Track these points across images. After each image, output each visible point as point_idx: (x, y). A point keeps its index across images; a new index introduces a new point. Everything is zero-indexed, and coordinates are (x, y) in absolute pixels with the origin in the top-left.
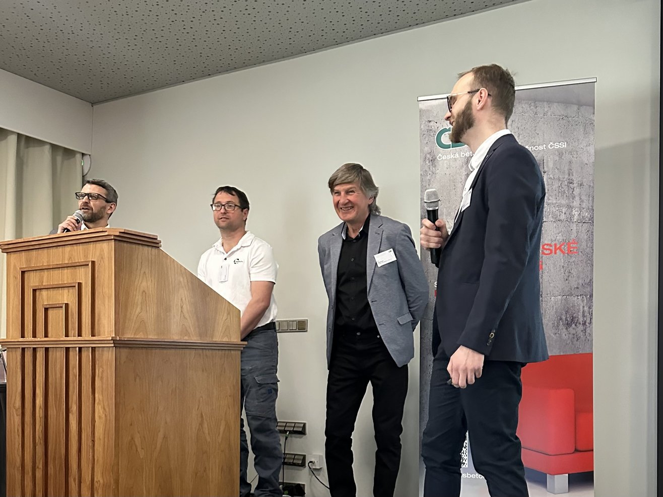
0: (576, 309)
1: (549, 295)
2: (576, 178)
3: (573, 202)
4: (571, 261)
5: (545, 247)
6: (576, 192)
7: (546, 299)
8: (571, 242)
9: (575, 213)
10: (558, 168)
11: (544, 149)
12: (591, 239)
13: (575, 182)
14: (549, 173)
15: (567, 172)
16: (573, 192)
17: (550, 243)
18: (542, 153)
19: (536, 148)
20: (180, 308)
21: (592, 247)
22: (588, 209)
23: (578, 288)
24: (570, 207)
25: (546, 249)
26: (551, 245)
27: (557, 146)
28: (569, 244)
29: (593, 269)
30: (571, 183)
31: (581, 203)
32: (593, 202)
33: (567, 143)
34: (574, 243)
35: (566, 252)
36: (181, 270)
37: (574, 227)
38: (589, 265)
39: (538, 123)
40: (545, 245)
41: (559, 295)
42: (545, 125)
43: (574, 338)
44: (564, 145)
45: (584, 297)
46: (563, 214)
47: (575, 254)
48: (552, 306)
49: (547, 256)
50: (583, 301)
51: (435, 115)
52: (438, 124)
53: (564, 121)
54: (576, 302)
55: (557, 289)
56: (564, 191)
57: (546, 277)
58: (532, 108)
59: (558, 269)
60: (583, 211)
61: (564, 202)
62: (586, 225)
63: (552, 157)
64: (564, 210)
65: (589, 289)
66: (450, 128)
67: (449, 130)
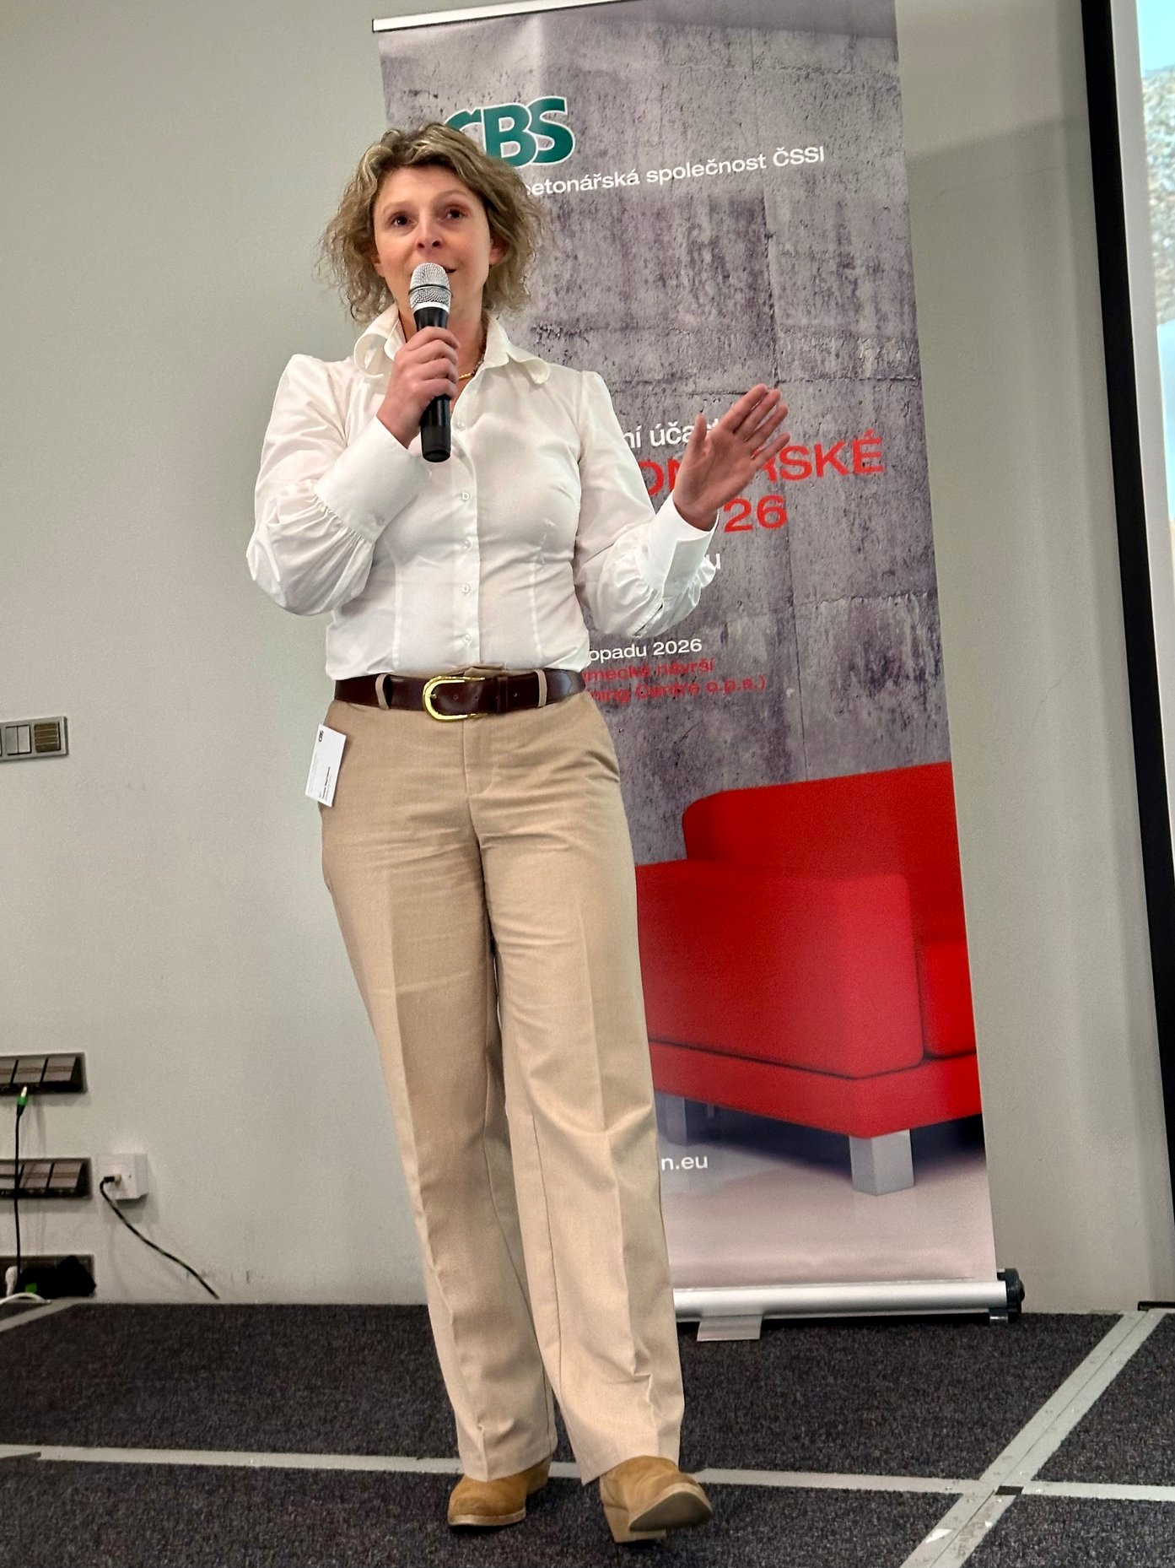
0: (893, 636)
1: (812, 598)
2: (858, 249)
3: (857, 321)
4: (867, 493)
5: (790, 455)
6: (865, 290)
7: (804, 611)
8: (861, 438)
9: (867, 352)
10: (807, 218)
11: (760, 169)
12: (916, 427)
13: (858, 262)
14: (783, 240)
15: (832, 234)
16: (854, 291)
17: (800, 443)
18: (755, 180)
19: (738, 166)
21: (923, 451)
22: (903, 339)
23: (892, 573)
24: (850, 337)
25: (795, 463)
26: (803, 451)
27: (799, 157)
28: (856, 445)
29: (930, 514)
30: (847, 266)
31: (881, 324)
32: (914, 320)
33: (826, 147)
34: (872, 441)
35: (851, 468)
38: (917, 503)
39: (738, 91)
40: (790, 449)
41: (843, 597)
42: (759, 98)
43: (894, 721)
44: (819, 152)
45: (913, 598)
46: (833, 357)
47: (878, 473)
48: (822, 629)
49: (798, 482)
50: (910, 610)
51: (430, 74)
52: (441, 102)
53: (813, 85)
54: (891, 614)
55: (835, 579)
56: (829, 289)
57: (798, 546)
58: (716, 46)
59: (831, 521)
60: (889, 345)
61: (832, 322)
62: (899, 389)
63: (785, 191)
64: (834, 346)
65: (924, 574)
66: (478, 112)
67: (476, 117)
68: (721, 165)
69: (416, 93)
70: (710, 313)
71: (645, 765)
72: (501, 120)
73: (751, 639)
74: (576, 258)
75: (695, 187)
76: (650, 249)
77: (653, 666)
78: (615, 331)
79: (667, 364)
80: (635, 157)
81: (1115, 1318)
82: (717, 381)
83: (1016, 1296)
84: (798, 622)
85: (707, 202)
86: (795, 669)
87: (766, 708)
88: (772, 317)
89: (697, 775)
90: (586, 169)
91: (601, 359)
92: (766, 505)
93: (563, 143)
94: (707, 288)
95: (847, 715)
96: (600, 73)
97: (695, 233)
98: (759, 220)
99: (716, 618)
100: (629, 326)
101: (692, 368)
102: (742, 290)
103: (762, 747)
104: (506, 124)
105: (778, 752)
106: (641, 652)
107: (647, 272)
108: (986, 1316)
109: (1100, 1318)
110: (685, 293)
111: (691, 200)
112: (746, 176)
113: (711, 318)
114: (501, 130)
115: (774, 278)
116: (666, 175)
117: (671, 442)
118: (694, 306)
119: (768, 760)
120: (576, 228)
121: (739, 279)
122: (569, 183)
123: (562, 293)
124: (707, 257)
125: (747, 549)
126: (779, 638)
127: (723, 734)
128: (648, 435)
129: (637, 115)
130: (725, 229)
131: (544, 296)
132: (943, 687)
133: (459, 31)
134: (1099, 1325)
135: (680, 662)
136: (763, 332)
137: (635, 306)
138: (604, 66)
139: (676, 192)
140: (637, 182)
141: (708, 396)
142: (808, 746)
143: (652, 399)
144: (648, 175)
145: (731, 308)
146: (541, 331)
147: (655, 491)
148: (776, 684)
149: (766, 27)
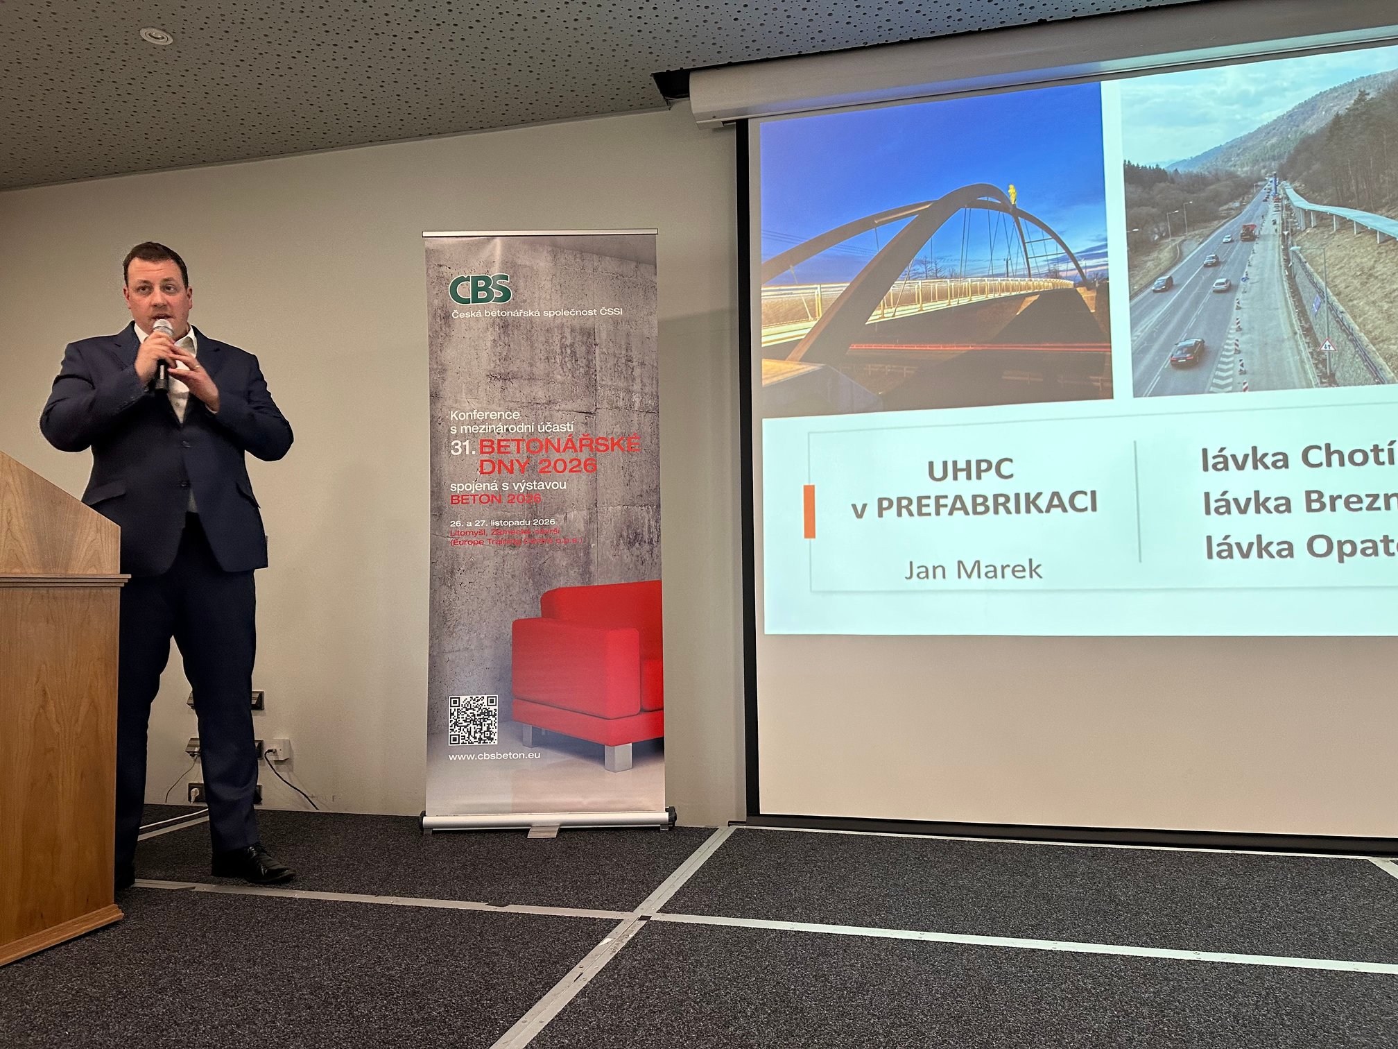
0: (640, 524)
1: (606, 504)
2: (635, 354)
3: (633, 385)
4: (632, 460)
5: (600, 441)
6: (637, 372)
7: (602, 510)
8: (631, 436)
9: (636, 399)
10: (613, 339)
11: (594, 315)
12: (656, 434)
13: (634, 360)
14: (602, 347)
15: (624, 347)
16: (632, 372)
17: (605, 435)
18: (592, 319)
19: (585, 313)
21: (658, 444)
22: (652, 395)
23: (642, 496)
24: (629, 391)
25: (602, 445)
26: (606, 440)
27: (611, 312)
28: (629, 439)
29: (659, 472)
30: (629, 361)
31: (643, 387)
32: (658, 386)
33: (623, 309)
34: (635, 438)
35: (626, 449)
37: (635, 417)
38: (654, 466)
39: (586, 280)
40: (600, 438)
41: (619, 505)
42: (595, 285)
43: (638, 561)
44: (620, 311)
45: (650, 507)
46: (621, 400)
47: (638, 452)
48: (609, 519)
49: (603, 453)
50: (648, 513)
51: (448, 258)
52: (452, 271)
53: (619, 281)
54: (639, 514)
55: (616, 496)
56: (621, 370)
57: (601, 482)
58: (578, 260)
59: (616, 471)
60: (646, 397)
61: (622, 384)
62: (650, 415)
63: (604, 326)
64: (622, 395)
65: (655, 498)
66: (468, 277)
67: (468, 279)
68: (577, 312)
69: (441, 266)
70: (568, 376)
71: (526, 574)
72: (479, 282)
73: (577, 521)
74: (509, 346)
75: (565, 320)
76: (543, 345)
77: (532, 529)
78: (525, 380)
79: (548, 396)
80: (539, 304)
81: (716, 829)
82: (569, 407)
83: (673, 819)
84: (598, 515)
85: (570, 328)
86: (596, 535)
87: (582, 552)
88: (596, 380)
89: (549, 579)
90: (517, 307)
91: (518, 392)
92: (588, 462)
93: (506, 295)
94: (568, 365)
95: (617, 557)
96: (526, 266)
97: (564, 340)
98: (593, 337)
99: (562, 510)
100: (532, 378)
101: (559, 399)
102: (583, 367)
103: (579, 569)
104: (481, 284)
105: (586, 571)
106: (528, 523)
107: (541, 355)
108: (659, 828)
109: (708, 829)
110: (558, 366)
111: (562, 327)
112: (588, 318)
113: (569, 378)
114: (479, 286)
115: (597, 363)
116: (552, 313)
117: (547, 430)
118: (562, 372)
119: (581, 575)
120: (510, 332)
121: (582, 362)
122: (509, 312)
123: (502, 360)
124: (569, 351)
125: (578, 481)
126: (590, 521)
127: (562, 562)
128: (537, 427)
129: (540, 286)
130: (577, 339)
131: (494, 361)
132: (661, 547)
134: (707, 833)
135: (544, 529)
136: (591, 386)
137: (534, 369)
138: (527, 263)
139: (556, 321)
140: (539, 315)
141: (567, 413)
142: (600, 570)
143: (540, 411)
144: (544, 313)
145: (578, 374)
146: (492, 376)
147: (538, 452)
148: (587, 541)
149: (601, 254)
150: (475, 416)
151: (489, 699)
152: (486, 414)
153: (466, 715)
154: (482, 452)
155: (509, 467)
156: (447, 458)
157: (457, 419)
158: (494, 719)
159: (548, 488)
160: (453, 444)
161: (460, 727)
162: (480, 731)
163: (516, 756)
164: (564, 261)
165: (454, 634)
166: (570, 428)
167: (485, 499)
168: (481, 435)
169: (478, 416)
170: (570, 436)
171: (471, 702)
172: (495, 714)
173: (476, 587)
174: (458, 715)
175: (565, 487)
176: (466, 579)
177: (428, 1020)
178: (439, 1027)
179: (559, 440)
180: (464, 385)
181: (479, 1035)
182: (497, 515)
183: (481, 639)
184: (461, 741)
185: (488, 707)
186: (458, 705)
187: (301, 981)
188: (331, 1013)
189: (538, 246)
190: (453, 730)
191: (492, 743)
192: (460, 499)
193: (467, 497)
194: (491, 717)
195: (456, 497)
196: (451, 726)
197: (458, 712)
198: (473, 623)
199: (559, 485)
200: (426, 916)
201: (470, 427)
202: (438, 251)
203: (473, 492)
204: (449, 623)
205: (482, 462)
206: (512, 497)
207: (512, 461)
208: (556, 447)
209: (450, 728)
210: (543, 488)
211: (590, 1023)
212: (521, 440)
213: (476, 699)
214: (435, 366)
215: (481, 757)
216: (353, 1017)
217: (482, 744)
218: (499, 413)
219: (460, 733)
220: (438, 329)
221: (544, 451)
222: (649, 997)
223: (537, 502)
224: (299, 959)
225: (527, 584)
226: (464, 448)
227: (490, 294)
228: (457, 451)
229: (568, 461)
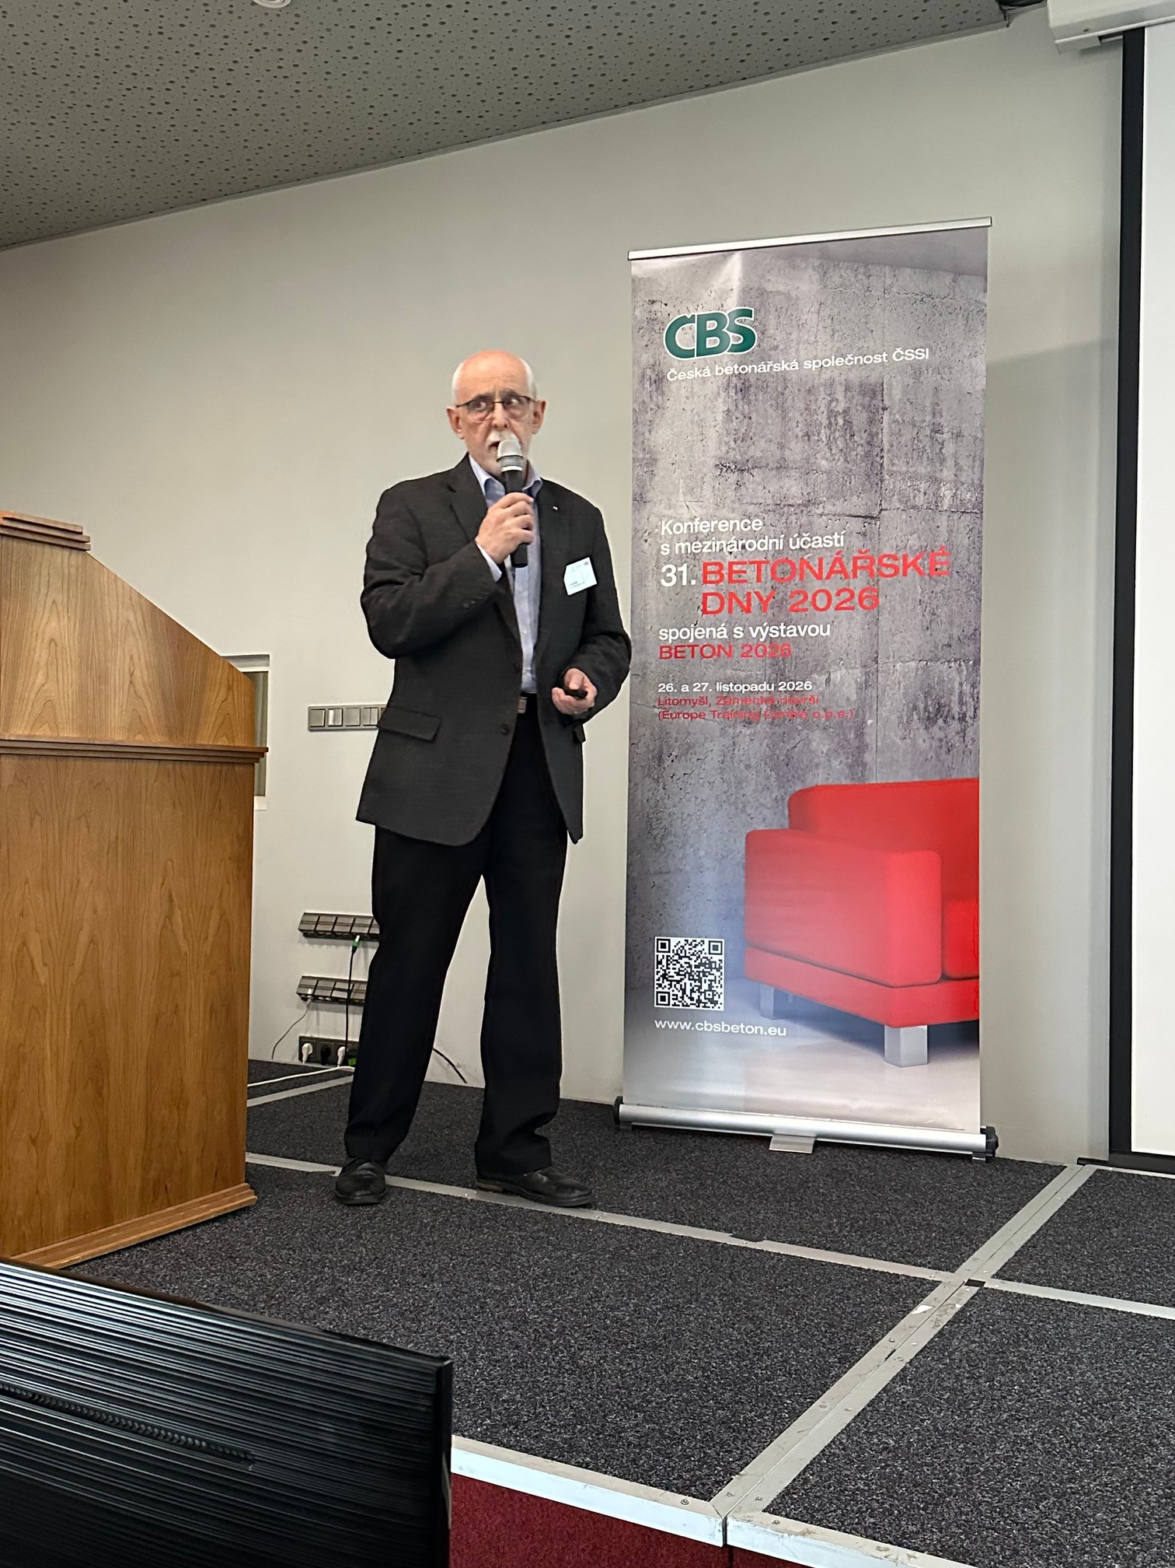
0: (946, 689)
1: (891, 659)
2: (946, 421)
3: (941, 470)
4: (937, 589)
5: (885, 560)
6: (949, 449)
7: (885, 668)
8: (936, 551)
9: (946, 492)
10: (911, 397)
11: (883, 362)
12: (977, 546)
13: (946, 430)
14: (894, 411)
15: (929, 409)
16: (941, 448)
18: (879, 370)
19: (868, 359)
20: (127, 675)
21: (980, 563)
22: (973, 484)
23: (949, 645)
24: (935, 481)
25: (887, 566)
26: (896, 559)
27: (910, 356)
28: (933, 554)
29: (980, 607)
30: (937, 432)
31: (958, 473)
32: (982, 472)
33: (931, 349)
34: (943, 554)
35: (927, 571)
36: (131, 598)
38: (972, 598)
39: (872, 308)
40: (885, 556)
41: (913, 660)
42: (887, 313)
43: (941, 747)
44: (925, 353)
45: (962, 663)
46: (922, 494)
47: (945, 576)
48: (896, 681)
49: (888, 579)
50: (959, 672)
51: (664, 289)
52: (669, 309)
53: (925, 306)
54: (945, 674)
55: (909, 647)
56: (923, 447)
57: (885, 622)
58: (860, 277)
59: (910, 607)
60: (962, 488)
61: (923, 471)
62: (968, 517)
63: (899, 378)
64: (923, 486)
65: (971, 648)
66: (694, 316)
67: (692, 320)
68: (856, 358)
69: (653, 302)
70: (839, 460)
71: (766, 764)
72: (708, 322)
73: (846, 685)
74: (750, 418)
75: (837, 373)
76: (802, 414)
77: (777, 697)
78: (772, 469)
79: (805, 494)
80: (797, 350)
81: (1061, 1168)
82: (838, 509)
83: (992, 1145)
84: (880, 675)
85: (844, 382)
86: (875, 707)
87: (853, 732)
88: (882, 465)
89: (800, 772)
90: (763, 358)
91: (761, 488)
92: (865, 594)
93: (749, 339)
94: (838, 443)
95: (908, 741)
96: (779, 293)
97: (834, 404)
98: (879, 396)
99: (823, 668)
100: (782, 467)
101: (823, 497)
102: (862, 445)
103: (847, 758)
104: (711, 325)
105: (857, 762)
106: (770, 687)
107: (799, 429)
108: (970, 1156)
109: (1050, 1166)
110: (822, 445)
111: (832, 383)
112: (874, 367)
113: (839, 463)
114: (708, 329)
115: (885, 438)
116: (817, 364)
117: (803, 546)
118: (828, 454)
119: (850, 767)
120: (752, 398)
121: (861, 438)
122: (750, 367)
123: (739, 442)
124: (841, 422)
125: (849, 623)
126: (865, 685)
127: (821, 746)
128: (788, 541)
129: (801, 323)
130: (855, 402)
131: (726, 443)
132: (978, 726)
133: (686, 261)
134: (1049, 1171)
135: (796, 697)
136: (875, 475)
137: (787, 452)
138: (782, 288)
139: (824, 376)
140: (797, 368)
141: (834, 518)
142: (879, 760)
143: (793, 517)
144: (805, 363)
145: (854, 457)
146: (722, 467)
147: (790, 579)
148: (861, 716)
149: (896, 265)
150: (696, 527)
151: (712, 944)
152: (713, 523)
153: (678, 966)
154: (705, 582)
155: (745, 604)
156: (655, 591)
157: (671, 533)
158: (719, 974)
159: (802, 634)
160: (664, 570)
161: (671, 981)
162: (698, 990)
163: (750, 1030)
164: (837, 280)
165: (662, 849)
166: (839, 542)
167: (707, 651)
168: (705, 555)
169: (701, 526)
170: (838, 553)
171: (687, 947)
172: (721, 967)
173: (693, 782)
174: (668, 964)
175: (828, 633)
176: (680, 768)
177: (682, 1385)
178: (701, 1398)
179: (821, 561)
180: (681, 481)
181: (761, 1416)
182: (725, 674)
183: (700, 858)
184: (672, 1002)
185: (709, 956)
186: (667, 950)
187: (497, 1310)
188: (547, 1358)
189: (798, 261)
190: (660, 985)
191: (716, 1008)
192: (673, 651)
193: (682, 649)
194: (714, 971)
195: (668, 649)
196: (658, 980)
197: (668, 960)
198: (689, 833)
199: (819, 630)
200: (648, 1242)
201: (689, 544)
202: (649, 279)
203: (691, 641)
204: (656, 832)
205: (705, 596)
206: (750, 649)
207: (749, 594)
208: (817, 572)
209: (656, 982)
210: (795, 635)
211: (923, 1421)
212: (764, 562)
213: (694, 944)
214: (641, 456)
215: (699, 1026)
216: (578, 1367)
217: (701, 1008)
218: (732, 522)
219: (670, 991)
220: (647, 400)
221: (797, 578)
222: (1005, 1397)
223: (784, 656)
224: (488, 1281)
225: (768, 778)
226: (679, 575)
227: (724, 339)
228: (669, 580)
229: (833, 593)
